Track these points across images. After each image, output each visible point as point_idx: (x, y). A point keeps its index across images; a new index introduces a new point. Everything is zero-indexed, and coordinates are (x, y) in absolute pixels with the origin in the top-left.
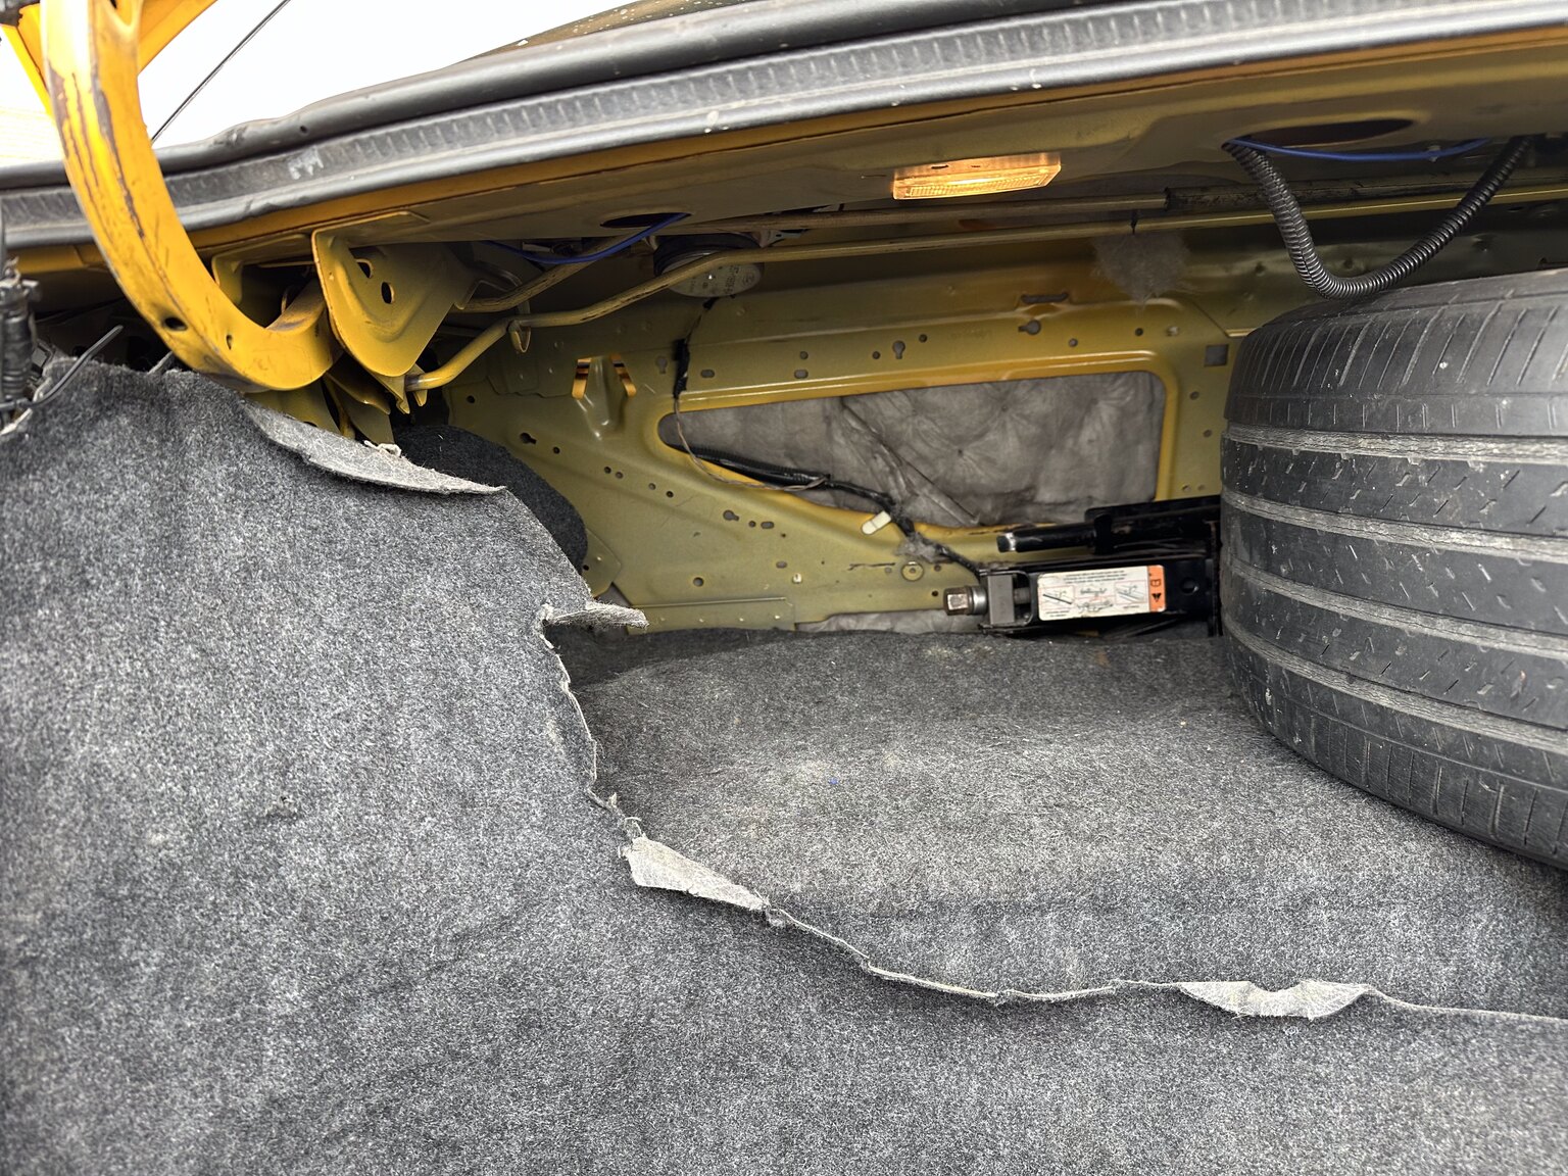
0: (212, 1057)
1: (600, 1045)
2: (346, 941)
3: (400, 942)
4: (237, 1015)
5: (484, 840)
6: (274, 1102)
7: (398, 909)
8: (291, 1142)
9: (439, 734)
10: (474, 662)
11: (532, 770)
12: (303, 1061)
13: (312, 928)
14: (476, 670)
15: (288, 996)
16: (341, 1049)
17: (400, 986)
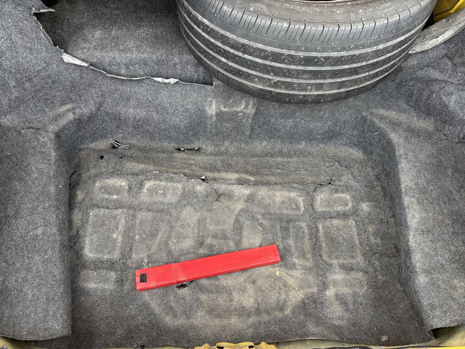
0: (4, 92)
1: (67, 84)
2: (18, 74)
3: (27, 73)
4: (5, 86)
5: (36, 55)
6: (16, 97)
7: (25, 69)
8: (22, 102)
9: (21, 38)
10: (22, 22)
11: (41, 42)
12: (19, 91)
13: (12, 73)
14: (23, 24)
15: (12, 83)
16: (25, 89)
17: (30, 79)
